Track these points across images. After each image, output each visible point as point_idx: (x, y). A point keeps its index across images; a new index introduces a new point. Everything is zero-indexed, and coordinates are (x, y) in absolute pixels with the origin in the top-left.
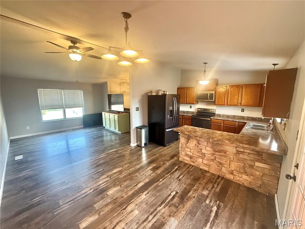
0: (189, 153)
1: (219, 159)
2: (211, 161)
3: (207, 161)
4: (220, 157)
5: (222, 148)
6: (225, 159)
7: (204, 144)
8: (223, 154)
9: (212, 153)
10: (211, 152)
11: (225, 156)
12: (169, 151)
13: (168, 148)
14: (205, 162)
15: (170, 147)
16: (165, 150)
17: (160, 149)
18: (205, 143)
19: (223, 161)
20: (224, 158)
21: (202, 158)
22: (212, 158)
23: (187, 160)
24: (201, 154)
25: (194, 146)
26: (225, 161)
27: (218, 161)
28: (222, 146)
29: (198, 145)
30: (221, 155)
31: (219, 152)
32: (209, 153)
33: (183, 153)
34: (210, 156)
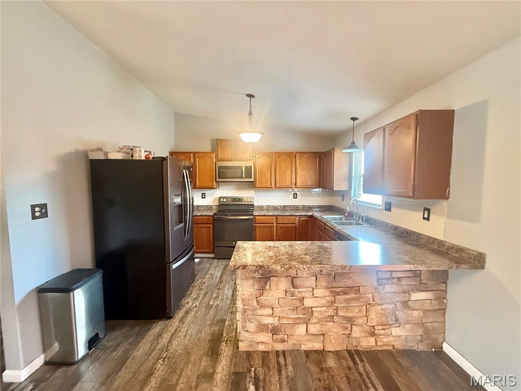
0: (270, 321)
1: (345, 310)
2: (326, 321)
3: (318, 326)
4: (347, 305)
5: (349, 283)
6: (358, 306)
7: (308, 284)
8: (354, 295)
9: (328, 301)
10: (328, 298)
11: (357, 299)
12: (193, 330)
13: (182, 321)
14: (313, 329)
15: (187, 313)
16: (176, 330)
17: (160, 335)
18: (311, 282)
19: (352, 312)
20: (354, 305)
21: (304, 323)
22: (331, 312)
23: (264, 342)
24: (303, 312)
25: (283, 295)
26: (357, 310)
27: (342, 316)
28: (349, 278)
29: (292, 289)
30: (349, 299)
31: (345, 293)
32: (324, 301)
33: (251, 326)
34: (324, 309)
